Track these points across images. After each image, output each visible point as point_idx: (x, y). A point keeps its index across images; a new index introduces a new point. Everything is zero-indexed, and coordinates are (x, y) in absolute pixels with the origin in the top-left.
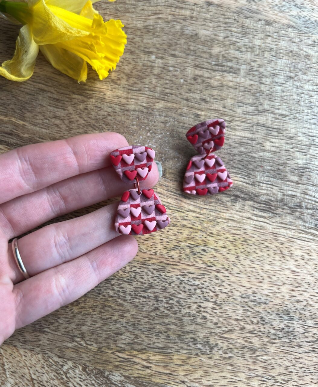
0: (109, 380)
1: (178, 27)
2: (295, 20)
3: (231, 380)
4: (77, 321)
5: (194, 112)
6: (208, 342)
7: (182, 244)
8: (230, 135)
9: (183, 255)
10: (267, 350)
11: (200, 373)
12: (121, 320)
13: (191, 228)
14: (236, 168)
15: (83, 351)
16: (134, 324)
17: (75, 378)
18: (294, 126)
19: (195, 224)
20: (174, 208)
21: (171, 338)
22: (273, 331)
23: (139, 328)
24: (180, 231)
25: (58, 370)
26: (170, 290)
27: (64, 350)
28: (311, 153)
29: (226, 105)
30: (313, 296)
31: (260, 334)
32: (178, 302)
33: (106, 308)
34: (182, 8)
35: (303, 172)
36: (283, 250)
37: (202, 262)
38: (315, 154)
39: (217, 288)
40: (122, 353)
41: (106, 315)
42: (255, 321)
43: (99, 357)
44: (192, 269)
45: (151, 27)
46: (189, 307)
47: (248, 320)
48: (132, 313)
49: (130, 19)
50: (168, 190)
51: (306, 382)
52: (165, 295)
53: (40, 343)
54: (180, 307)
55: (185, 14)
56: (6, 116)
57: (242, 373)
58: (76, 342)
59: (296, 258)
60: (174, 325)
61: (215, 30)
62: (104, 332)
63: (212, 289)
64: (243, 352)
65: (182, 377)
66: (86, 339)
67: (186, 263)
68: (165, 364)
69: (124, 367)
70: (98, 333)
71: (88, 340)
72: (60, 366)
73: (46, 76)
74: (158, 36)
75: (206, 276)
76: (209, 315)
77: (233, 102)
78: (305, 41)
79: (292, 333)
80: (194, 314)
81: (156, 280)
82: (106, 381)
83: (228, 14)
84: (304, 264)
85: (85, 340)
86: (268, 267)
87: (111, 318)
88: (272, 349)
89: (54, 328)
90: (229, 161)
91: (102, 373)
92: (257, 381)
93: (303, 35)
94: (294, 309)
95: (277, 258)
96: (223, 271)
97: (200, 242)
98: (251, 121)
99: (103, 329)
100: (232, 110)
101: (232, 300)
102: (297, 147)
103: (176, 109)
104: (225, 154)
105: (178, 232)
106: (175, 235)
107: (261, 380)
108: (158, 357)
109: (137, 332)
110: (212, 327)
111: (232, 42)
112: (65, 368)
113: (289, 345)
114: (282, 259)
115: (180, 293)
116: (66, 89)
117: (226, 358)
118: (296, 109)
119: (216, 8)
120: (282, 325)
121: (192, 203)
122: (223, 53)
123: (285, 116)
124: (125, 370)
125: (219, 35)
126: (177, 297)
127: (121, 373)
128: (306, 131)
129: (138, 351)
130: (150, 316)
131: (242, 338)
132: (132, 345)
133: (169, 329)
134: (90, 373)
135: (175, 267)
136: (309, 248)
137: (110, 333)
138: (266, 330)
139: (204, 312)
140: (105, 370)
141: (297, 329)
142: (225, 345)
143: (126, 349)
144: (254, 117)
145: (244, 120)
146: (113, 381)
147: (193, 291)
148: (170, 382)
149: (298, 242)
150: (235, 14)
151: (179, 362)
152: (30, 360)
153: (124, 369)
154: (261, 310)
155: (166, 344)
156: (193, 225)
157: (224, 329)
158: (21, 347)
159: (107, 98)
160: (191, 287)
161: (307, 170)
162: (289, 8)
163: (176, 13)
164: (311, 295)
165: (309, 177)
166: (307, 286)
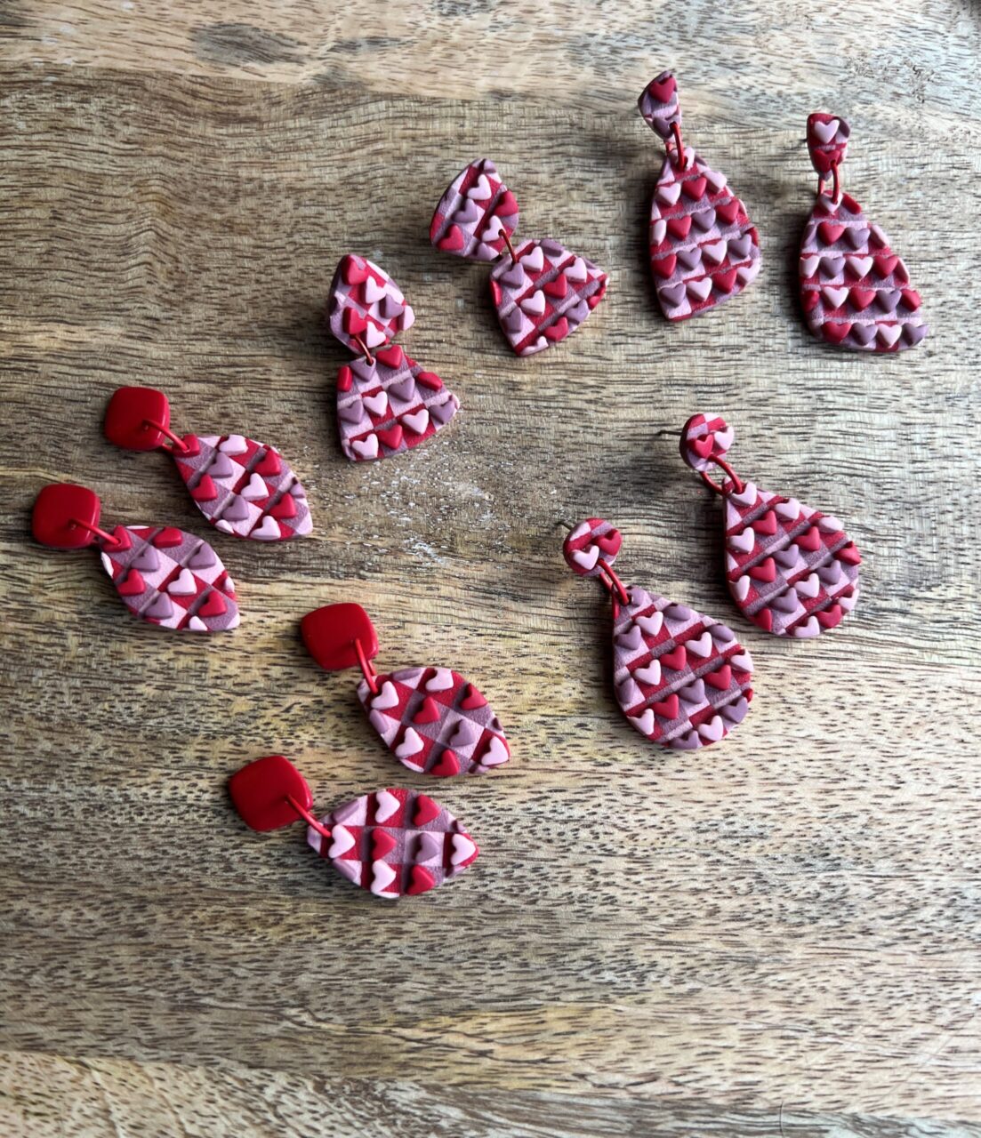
0: (388, 1104)
1: (430, 167)
2: (726, 101)
3: (704, 1050)
4: (282, 963)
5: (503, 379)
6: (629, 961)
7: (525, 719)
8: (605, 419)
9: (531, 747)
10: (784, 957)
11: (622, 1044)
12: (394, 943)
13: (541, 674)
14: (631, 502)
15: (310, 1038)
16: (431, 948)
17: (299, 1113)
18: (765, 371)
19: (549, 662)
20: (489, 631)
21: (533, 967)
22: (792, 906)
23: (447, 956)
24: (514, 687)
25: (251, 1101)
26: (512, 843)
27: (259, 1045)
28: (819, 433)
29: (582, 347)
30: (881, 796)
31: (760, 917)
32: (535, 870)
33: (352, 918)
34: (432, 117)
35: (807, 485)
36: (785, 693)
37: (582, 758)
38: (831, 434)
39: (631, 817)
40: (412, 1027)
41: (354, 937)
42: (742, 886)
43: (353, 1048)
44: (558, 780)
45: (362, 179)
46: (567, 880)
47: (723, 886)
48: (421, 920)
49: (303, 166)
50: (467, 588)
51: (899, 1023)
52: (499, 859)
53: (195, 1038)
54: (544, 883)
55: (443, 130)
56: (21, 465)
57: (730, 1027)
58: (289, 1018)
59: (824, 708)
60: (536, 931)
61: (526, 160)
62: (357, 982)
63: (619, 822)
64: (723, 973)
65: (577, 1063)
66: (312, 1007)
67: (541, 766)
68: (528, 1039)
69: (423, 1064)
70: (342, 987)
71: (318, 1010)
72: (255, 1090)
73: (109, 346)
74: (380, 200)
75: (597, 792)
76: (622, 891)
77: (598, 336)
78: (761, 149)
79: (841, 901)
80: (582, 896)
81: (470, 824)
82: (380, 1107)
83: (554, 112)
84: (847, 719)
85: (309, 1011)
86: (751, 743)
87: (368, 942)
88: (798, 951)
89: (225, 994)
90: (612, 489)
91: (367, 1088)
92: (771, 1041)
93: (753, 135)
94: (837, 839)
95: (774, 714)
96: (638, 770)
97: (567, 705)
98: (652, 378)
99: (352, 975)
100: (600, 358)
101: (675, 842)
102: (780, 423)
103: (459, 378)
104: (598, 472)
105: (509, 691)
106: (503, 699)
107: (782, 1038)
108: (506, 1023)
109: (441, 967)
110: (634, 921)
111: (573, 181)
112: (269, 1093)
113: (839, 934)
114: (786, 716)
115: (538, 848)
116: (166, 372)
117: (682, 994)
118: (763, 325)
119: (521, 103)
120: (814, 886)
121: (534, 610)
122: (555, 214)
123: (737, 348)
124: (427, 1069)
125: (539, 169)
126: (532, 859)
127: (416, 1081)
128: (797, 378)
129: (452, 1015)
130: (470, 918)
131: (715, 938)
132: (436, 1003)
133: (522, 944)
134: (337, 1095)
135: (515, 781)
136: (854, 676)
137: (372, 980)
138: (775, 906)
139: (607, 884)
140: (374, 1079)
141: (853, 890)
142: (674, 963)
143: (421, 1016)
144: (659, 365)
145: (633, 377)
146: (399, 1105)
147: (569, 836)
148: (547, 1082)
149: (822, 664)
150: (570, 111)
151: (564, 1027)
152: (176, 1087)
153: (422, 1068)
154: (752, 856)
155: (522, 984)
156: (545, 665)
157: (666, 921)
158: (145, 1057)
159: (273, 378)
160: (563, 828)
161: (817, 476)
162: (705, 74)
163: (418, 132)
164: (876, 796)
165: (824, 495)
166: (861, 775)
